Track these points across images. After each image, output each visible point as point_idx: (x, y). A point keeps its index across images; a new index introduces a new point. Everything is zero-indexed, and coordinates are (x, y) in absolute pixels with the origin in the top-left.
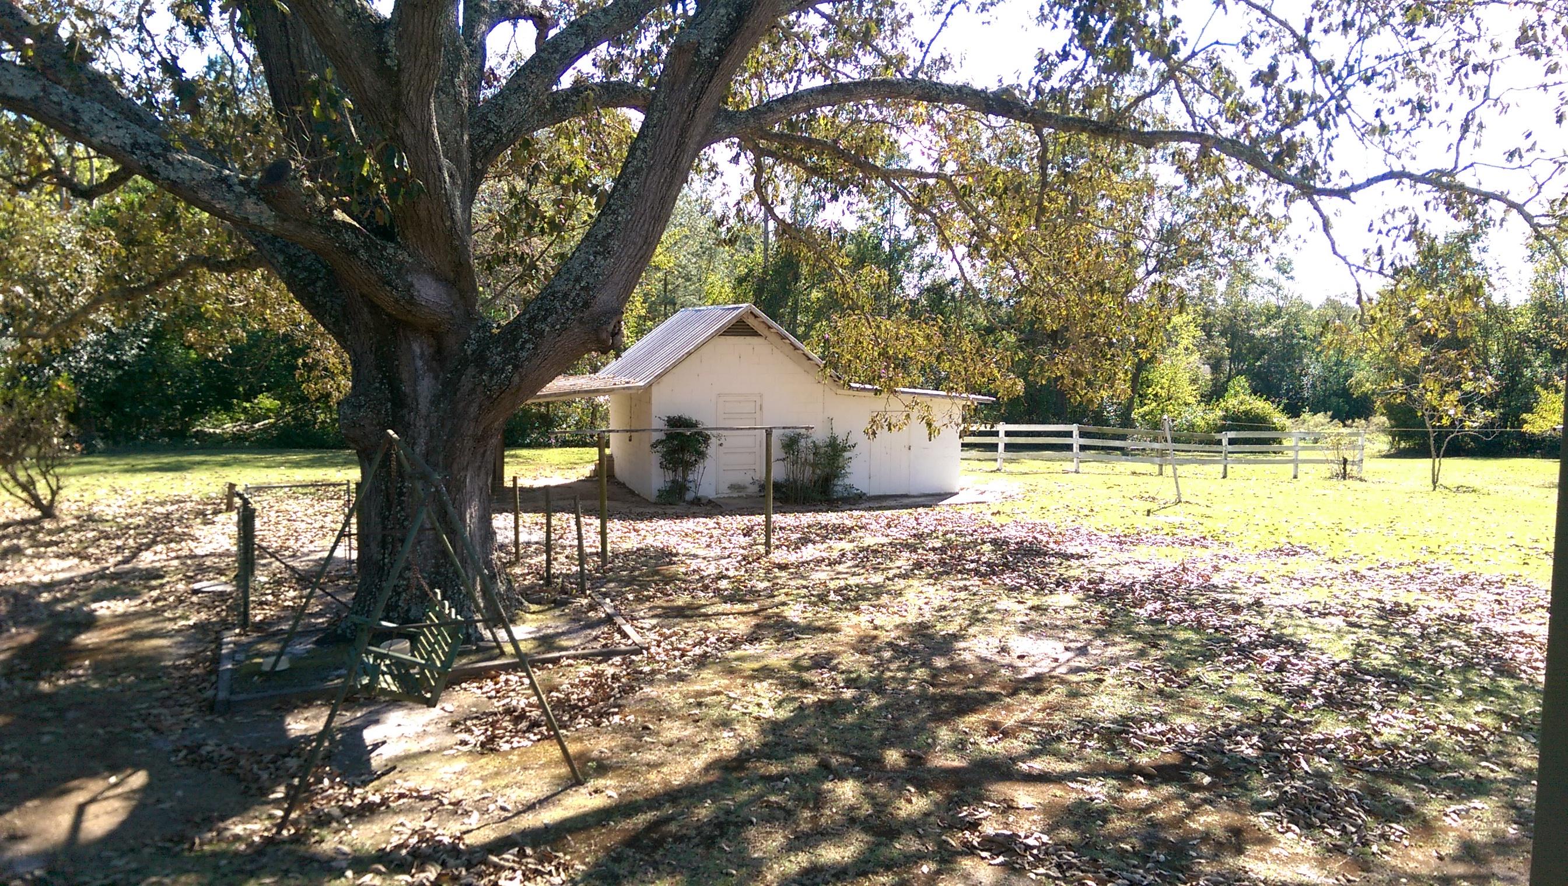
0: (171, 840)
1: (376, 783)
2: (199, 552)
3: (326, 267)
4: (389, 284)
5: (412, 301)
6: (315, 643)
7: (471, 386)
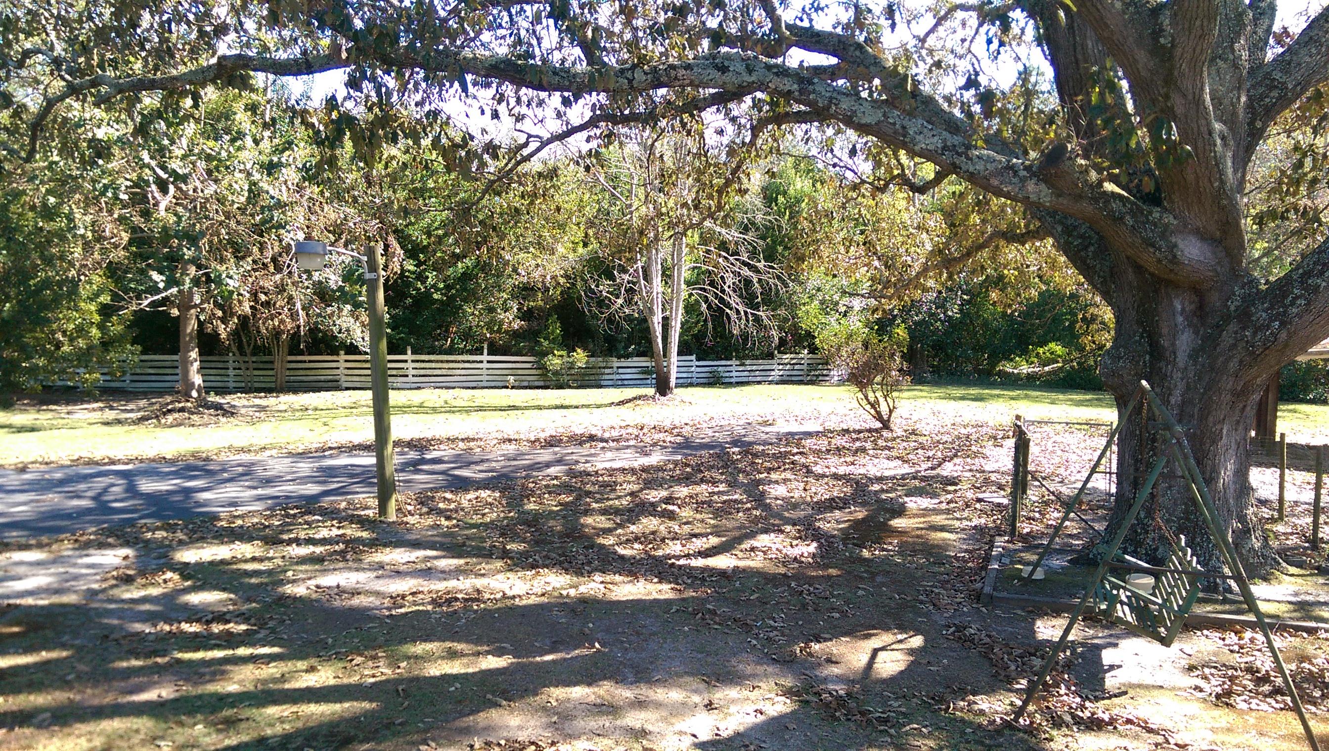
0: (933, 699)
1: (1106, 702)
2: (987, 468)
3: (1098, 234)
4: (1153, 246)
5: (1174, 260)
6: (1068, 561)
7: (1231, 341)
